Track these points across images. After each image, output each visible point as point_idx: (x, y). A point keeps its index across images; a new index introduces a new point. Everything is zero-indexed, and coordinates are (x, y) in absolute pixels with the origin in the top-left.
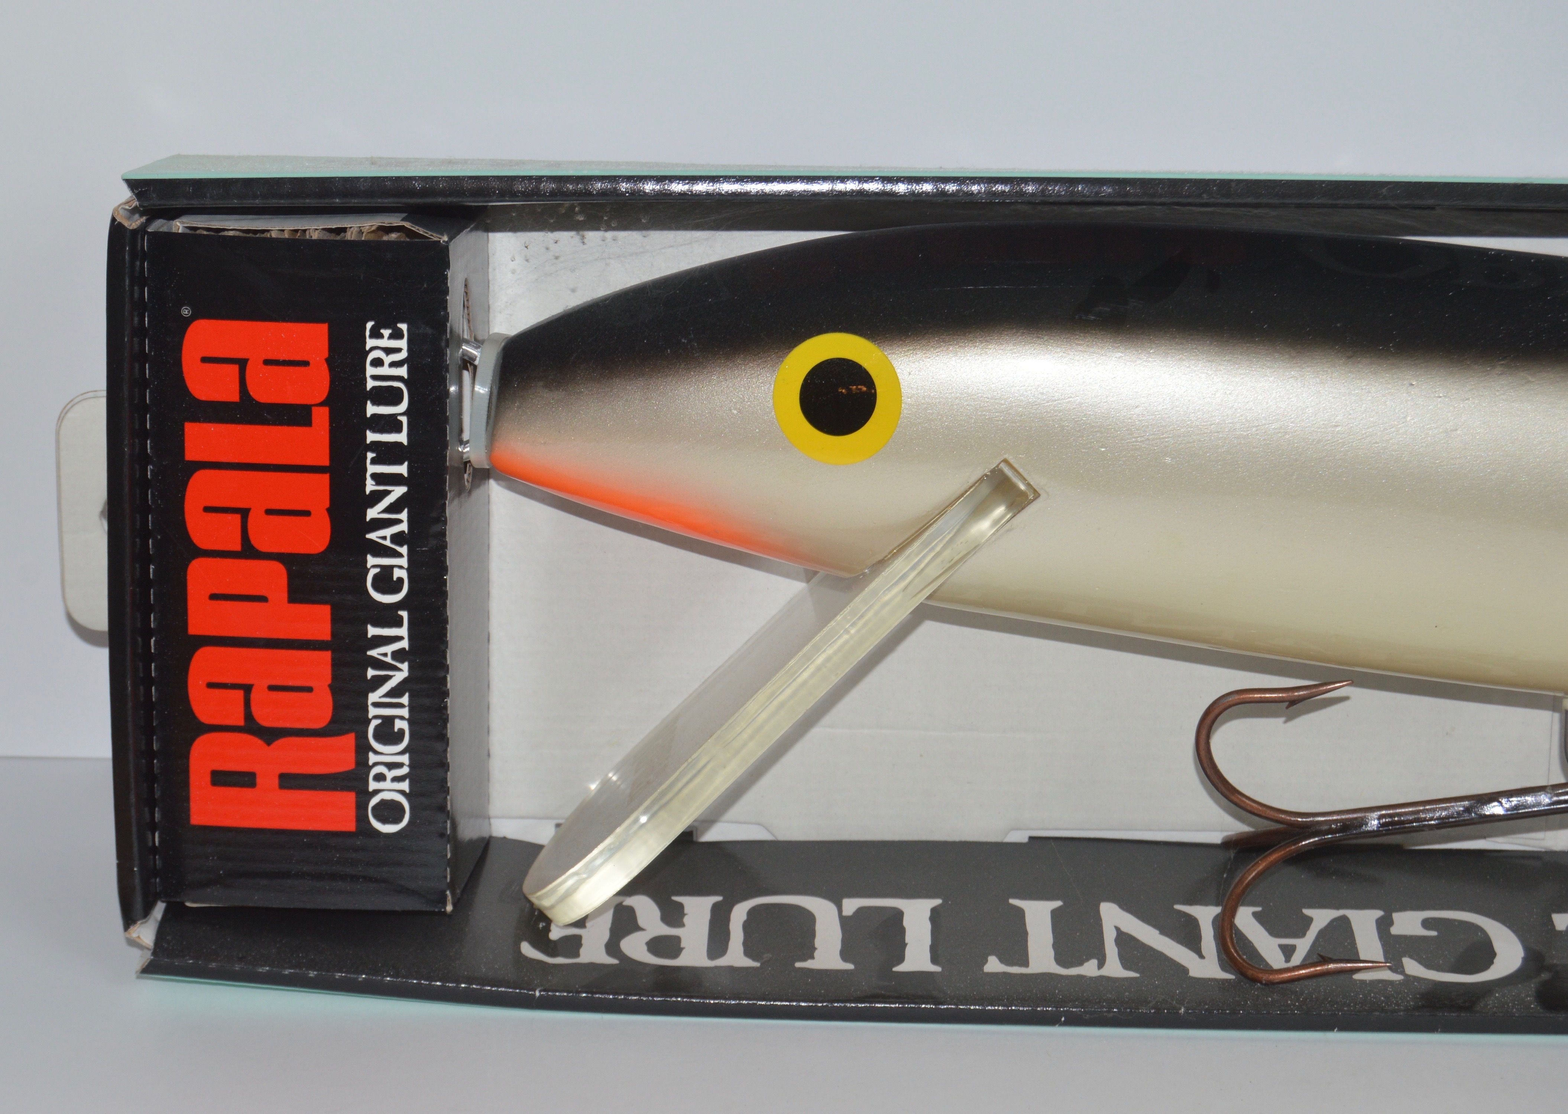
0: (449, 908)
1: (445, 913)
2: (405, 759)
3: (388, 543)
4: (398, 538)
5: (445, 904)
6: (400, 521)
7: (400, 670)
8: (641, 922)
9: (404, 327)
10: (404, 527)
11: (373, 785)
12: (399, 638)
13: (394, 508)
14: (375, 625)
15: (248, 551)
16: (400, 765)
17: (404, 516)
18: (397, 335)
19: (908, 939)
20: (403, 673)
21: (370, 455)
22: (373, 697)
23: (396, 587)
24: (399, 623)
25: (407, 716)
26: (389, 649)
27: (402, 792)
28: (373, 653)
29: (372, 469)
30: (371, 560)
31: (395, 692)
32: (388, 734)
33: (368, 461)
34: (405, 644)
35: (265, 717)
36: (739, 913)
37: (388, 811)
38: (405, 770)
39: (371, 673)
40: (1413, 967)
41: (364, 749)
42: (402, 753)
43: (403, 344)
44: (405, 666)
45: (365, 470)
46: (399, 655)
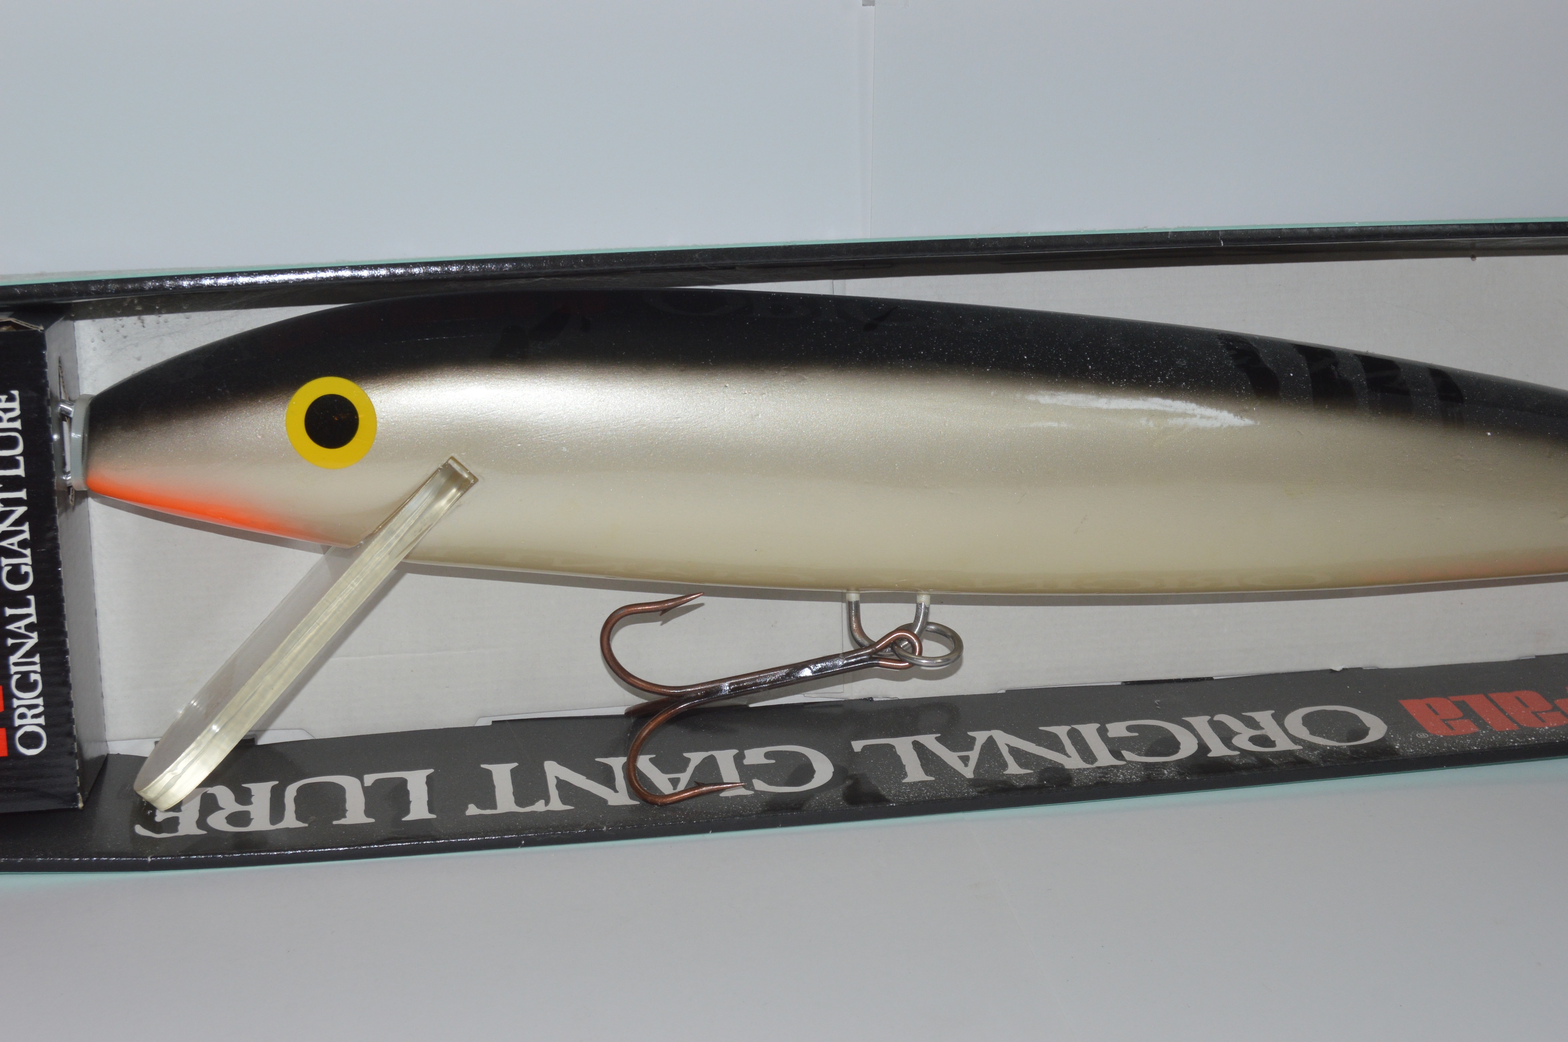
0: (81, 805)
1: (78, 809)
2: (40, 701)
3: (15, 548)
4: (23, 544)
5: (77, 802)
6: (22, 532)
7: (31, 638)
8: (221, 804)
9: (16, 393)
10: (26, 535)
11: (18, 722)
12: (28, 615)
13: (18, 522)
14: (11, 607)
16: (35, 706)
17: (26, 527)
18: (11, 399)
19: (411, 798)
20: (33, 639)
22: (13, 659)
23: (23, 579)
24: (27, 604)
25: (39, 670)
26: (22, 624)
27: (39, 725)
28: (11, 627)
30: (5, 561)
31: (29, 654)
32: (25, 684)
34: (33, 619)
36: (291, 792)
37: (31, 740)
38: (41, 709)
39: (10, 642)
40: (760, 785)
41: (9, 696)
42: (37, 697)
43: (16, 405)
44: (35, 635)
46: (30, 627)
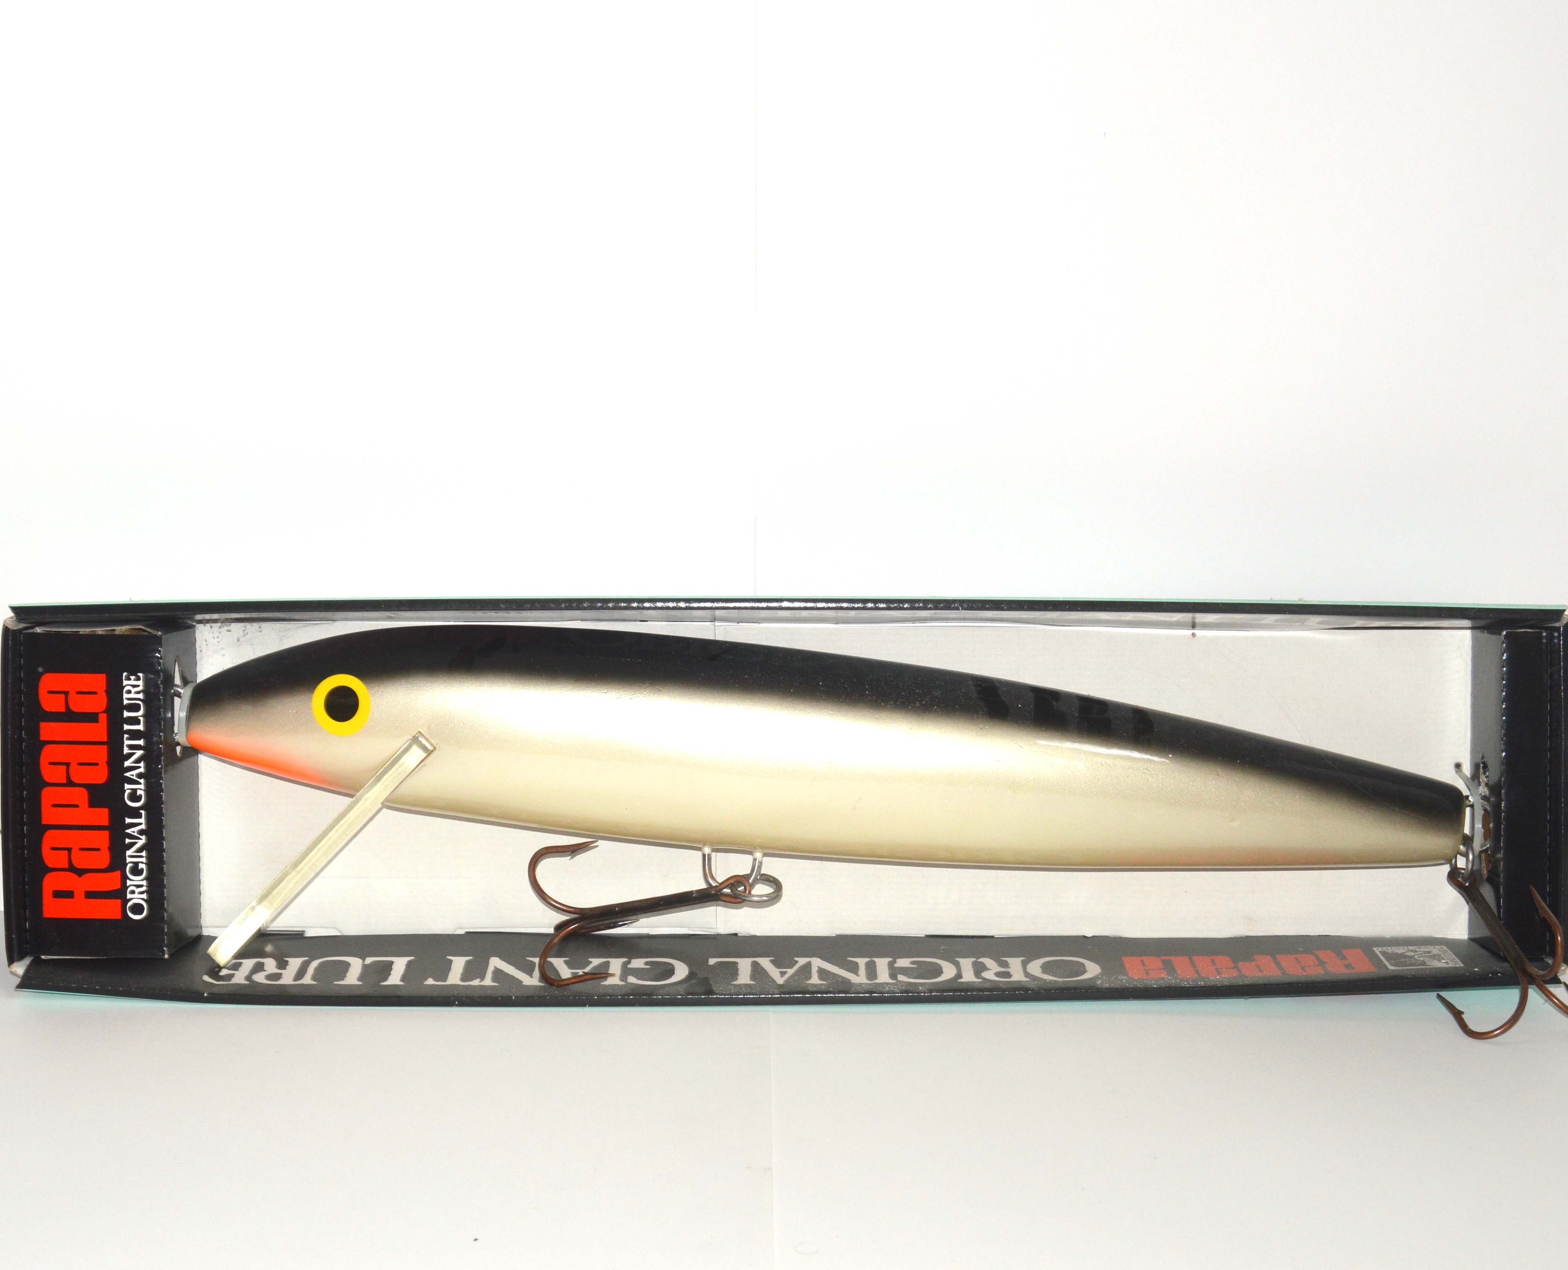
0: (166, 956)
1: (164, 959)
2: (144, 883)
3: (134, 778)
4: (140, 776)
5: (164, 954)
6: (139, 767)
7: (141, 839)
8: (265, 969)
9: (141, 675)
10: (142, 770)
11: (129, 896)
12: (140, 824)
13: (138, 761)
14: (129, 817)
15: (70, 783)
16: (141, 886)
17: (142, 764)
18: (138, 679)
19: (392, 973)
20: (143, 840)
21: (126, 736)
22: (129, 853)
23: (138, 799)
24: (140, 816)
25: (145, 861)
26: (136, 829)
27: (143, 899)
28: (128, 831)
29: (127, 742)
30: (127, 786)
31: (140, 850)
32: (136, 871)
33: (125, 739)
34: (143, 827)
35: (78, 864)
36: (315, 964)
37: (137, 909)
38: (144, 888)
39: (127, 841)
40: (632, 980)
41: (125, 878)
42: (143, 880)
43: (140, 683)
44: (143, 837)
45: (123, 743)
46: (141, 832)
